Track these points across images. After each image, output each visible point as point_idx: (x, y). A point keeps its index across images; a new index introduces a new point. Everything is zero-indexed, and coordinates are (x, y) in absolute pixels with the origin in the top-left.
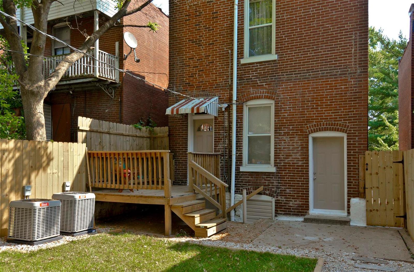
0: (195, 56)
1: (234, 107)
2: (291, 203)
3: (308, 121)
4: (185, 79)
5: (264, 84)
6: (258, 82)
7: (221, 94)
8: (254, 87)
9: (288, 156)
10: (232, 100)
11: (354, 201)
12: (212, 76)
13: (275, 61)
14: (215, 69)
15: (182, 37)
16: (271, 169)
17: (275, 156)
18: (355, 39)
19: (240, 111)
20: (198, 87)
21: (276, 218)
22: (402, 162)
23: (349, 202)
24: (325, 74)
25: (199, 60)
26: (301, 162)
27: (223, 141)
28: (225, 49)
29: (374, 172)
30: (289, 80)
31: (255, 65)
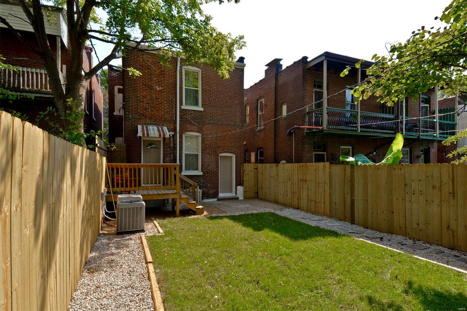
0: (147, 96)
1: (178, 135)
2: (210, 191)
3: (219, 147)
4: (139, 110)
5: (196, 123)
6: (192, 122)
7: (168, 125)
8: (190, 124)
9: (209, 165)
10: (176, 130)
11: (239, 188)
12: (162, 112)
13: (202, 111)
14: (163, 108)
15: (137, 80)
16: (199, 173)
17: (202, 165)
18: (239, 109)
19: (181, 138)
20: (150, 118)
21: (202, 201)
22: (257, 169)
23: (236, 188)
24: (226, 124)
25: (151, 99)
26: (215, 169)
27: (169, 156)
28: (170, 97)
29: (247, 173)
30: (209, 123)
31: (190, 111)
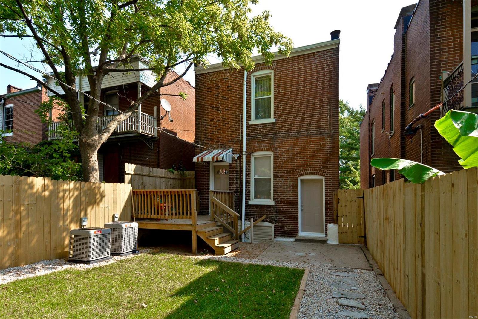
0: (215, 118)
1: (244, 157)
2: (286, 227)
3: (298, 168)
4: (207, 135)
5: (266, 140)
6: (262, 138)
7: (235, 147)
8: (258, 142)
9: (283, 193)
10: (242, 151)
11: (330, 225)
12: (228, 133)
13: (274, 123)
14: (230, 128)
15: (205, 104)
16: (271, 202)
17: (274, 193)
18: (329, 109)
19: (248, 160)
20: (218, 141)
21: (275, 239)
22: (363, 197)
23: (326, 226)
24: (309, 134)
25: (218, 121)
26: (292, 198)
27: (236, 181)
28: (237, 114)
29: (344, 205)
30: (283, 137)
31: (259, 126)
